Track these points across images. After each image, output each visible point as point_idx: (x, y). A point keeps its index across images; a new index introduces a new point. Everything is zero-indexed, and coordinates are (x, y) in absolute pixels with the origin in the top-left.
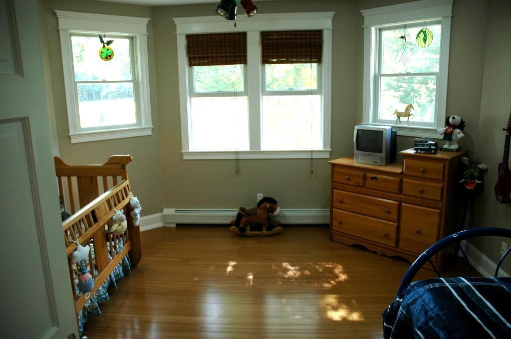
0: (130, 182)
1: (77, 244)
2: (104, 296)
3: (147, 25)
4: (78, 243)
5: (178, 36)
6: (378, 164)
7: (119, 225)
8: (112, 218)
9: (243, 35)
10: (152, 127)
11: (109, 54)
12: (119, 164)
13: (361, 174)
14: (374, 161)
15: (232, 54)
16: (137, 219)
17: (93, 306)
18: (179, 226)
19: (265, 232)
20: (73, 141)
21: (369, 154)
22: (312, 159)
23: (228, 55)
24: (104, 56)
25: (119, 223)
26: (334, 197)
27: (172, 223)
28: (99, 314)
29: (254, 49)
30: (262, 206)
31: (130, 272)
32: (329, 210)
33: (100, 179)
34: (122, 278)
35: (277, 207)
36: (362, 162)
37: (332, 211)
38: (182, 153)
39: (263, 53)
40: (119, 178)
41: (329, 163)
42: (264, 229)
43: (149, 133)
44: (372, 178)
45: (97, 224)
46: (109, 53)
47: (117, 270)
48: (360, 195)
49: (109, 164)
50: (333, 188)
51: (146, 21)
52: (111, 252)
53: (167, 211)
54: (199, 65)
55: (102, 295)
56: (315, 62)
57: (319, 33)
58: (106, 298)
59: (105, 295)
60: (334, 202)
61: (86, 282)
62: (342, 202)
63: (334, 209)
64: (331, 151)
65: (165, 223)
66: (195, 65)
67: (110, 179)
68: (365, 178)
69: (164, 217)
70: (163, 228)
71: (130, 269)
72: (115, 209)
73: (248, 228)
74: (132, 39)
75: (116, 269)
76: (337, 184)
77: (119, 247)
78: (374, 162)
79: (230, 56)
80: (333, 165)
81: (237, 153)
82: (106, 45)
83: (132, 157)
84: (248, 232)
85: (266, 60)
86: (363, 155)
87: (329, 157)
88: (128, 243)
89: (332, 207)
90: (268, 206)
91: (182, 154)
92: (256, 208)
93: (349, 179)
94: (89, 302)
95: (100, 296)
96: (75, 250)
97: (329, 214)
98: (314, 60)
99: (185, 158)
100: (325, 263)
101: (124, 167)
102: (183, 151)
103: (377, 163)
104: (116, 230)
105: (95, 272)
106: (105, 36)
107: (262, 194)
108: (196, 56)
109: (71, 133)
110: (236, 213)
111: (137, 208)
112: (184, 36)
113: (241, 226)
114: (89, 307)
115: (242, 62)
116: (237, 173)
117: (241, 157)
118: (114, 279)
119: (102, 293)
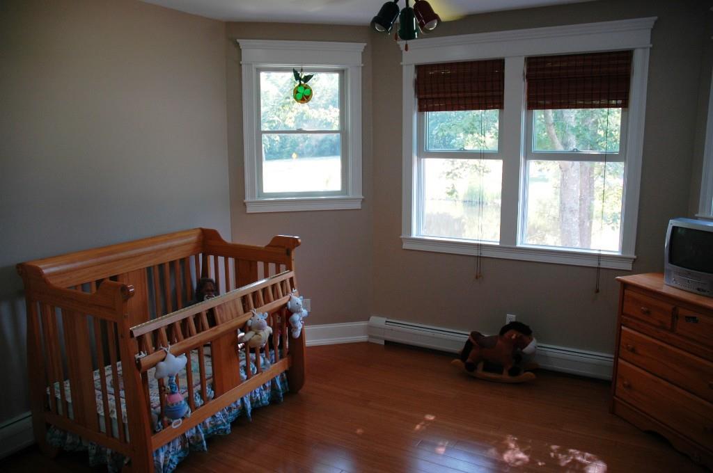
0: (296, 273)
1: (166, 353)
2: (223, 427)
3: (362, 53)
4: (168, 352)
5: (404, 68)
6: (705, 294)
7: (256, 334)
8: (246, 322)
9: (500, 63)
10: (363, 197)
11: (306, 94)
12: (284, 247)
13: (669, 307)
14: (700, 287)
15: (480, 94)
16: (296, 328)
17: (198, 438)
18: (389, 344)
19: (505, 376)
20: (249, 210)
21: (689, 273)
22: (599, 268)
23: (475, 94)
24: (299, 96)
25: (256, 330)
26: (622, 340)
27: (381, 339)
28: (204, 450)
29: (515, 85)
30: (506, 335)
31: (282, 400)
32: (613, 356)
33: (260, 265)
34: (264, 407)
35: (532, 340)
36: (675, 285)
37: (616, 363)
38: (401, 239)
39: (529, 92)
40: (283, 267)
41: (619, 280)
42: (505, 372)
43: (358, 206)
44: (688, 318)
45: (214, 328)
46: (307, 92)
47: (258, 395)
48: (665, 345)
49: (272, 246)
50: (622, 325)
51: (361, 46)
52: (246, 369)
53: (378, 321)
54: (433, 109)
55: (220, 425)
56: (616, 106)
57: (626, 57)
58: (226, 430)
59: (224, 425)
60: (621, 348)
61: (173, 405)
62: (633, 350)
63: (620, 361)
64: (635, 259)
65: (370, 337)
66: (428, 110)
67: (272, 266)
68: (675, 315)
69: (370, 327)
70: (367, 343)
71: (282, 396)
72: (254, 311)
73: (481, 366)
74: (342, 73)
75: (255, 392)
76: (629, 319)
77: (265, 364)
78: (699, 289)
79: (478, 97)
80: (625, 285)
81: (479, 246)
82: (302, 82)
83: (300, 241)
84: (480, 371)
85: (535, 102)
86: (679, 274)
87: (631, 269)
88: (285, 359)
89: (617, 356)
90: (513, 337)
91: (401, 242)
92: (496, 337)
93: (648, 313)
94: (194, 431)
95: (216, 425)
96: (163, 360)
97: (612, 364)
98: (614, 102)
99: (405, 246)
100: (578, 452)
101: (288, 253)
102: (402, 237)
103: (704, 291)
104: (250, 340)
105: (210, 393)
106: (302, 70)
107: (514, 316)
108: (428, 96)
109: (248, 199)
110: (465, 339)
111: (298, 312)
112: (413, 66)
113: (468, 360)
114: (192, 437)
115: (497, 106)
116: (477, 278)
117: (485, 254)
118: (249, 406)
119: (220, 422)
